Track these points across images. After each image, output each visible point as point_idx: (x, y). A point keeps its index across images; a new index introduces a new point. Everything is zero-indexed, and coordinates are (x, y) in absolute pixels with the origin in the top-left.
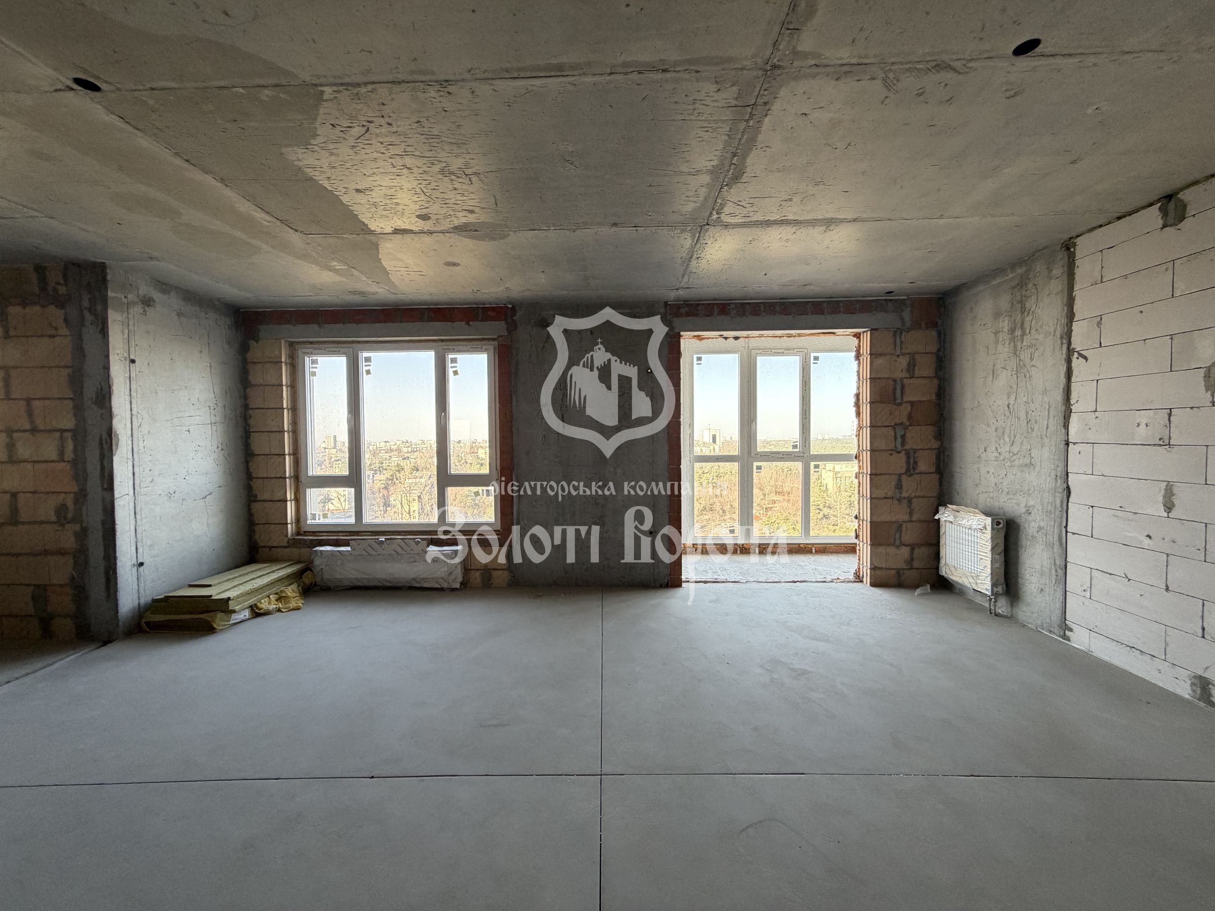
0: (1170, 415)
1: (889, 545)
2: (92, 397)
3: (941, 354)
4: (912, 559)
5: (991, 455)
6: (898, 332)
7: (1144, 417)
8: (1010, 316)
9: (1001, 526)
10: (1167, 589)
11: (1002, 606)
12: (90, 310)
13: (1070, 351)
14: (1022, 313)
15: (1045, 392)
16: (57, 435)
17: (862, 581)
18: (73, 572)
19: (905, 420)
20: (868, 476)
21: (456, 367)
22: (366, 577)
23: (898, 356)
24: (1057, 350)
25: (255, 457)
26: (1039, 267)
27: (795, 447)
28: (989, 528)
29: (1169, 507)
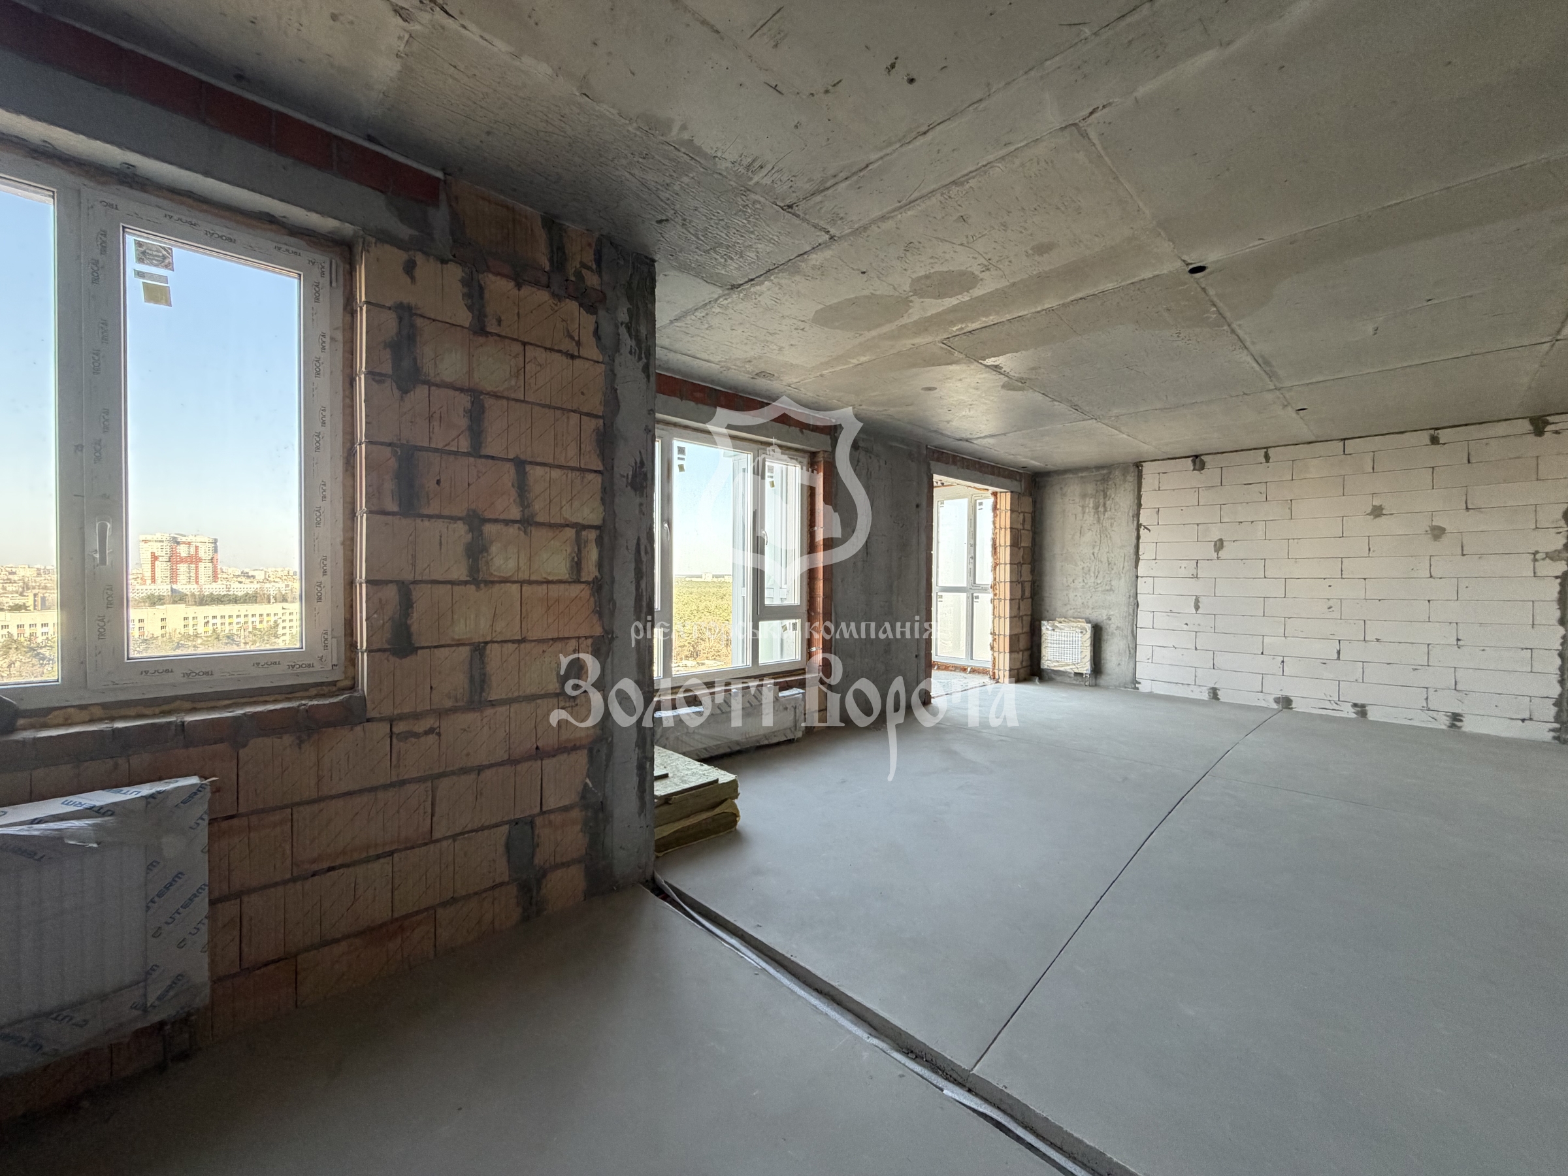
0: (1197, 563)
1: (1017, 651)
2: (628, 475)
3: (1033, 514)
4: (1026, 660)
5: (1079, 583)
6: (1021, 496)
7: (1184, 564)
8: (1095, 498)
9: (1094, 629)
10: (1196, 649)
11: (1091, 680)
13: (1139, 526)
15: (1123, 547)
17: (999, 682)
18: (588, 781)
19: (1022, 560)
20: (1007, 601)
23: (1020, 513)
24: (1130, 523)
26: (1118, 473)
28: (1089, 631)
29: (1197, 607)
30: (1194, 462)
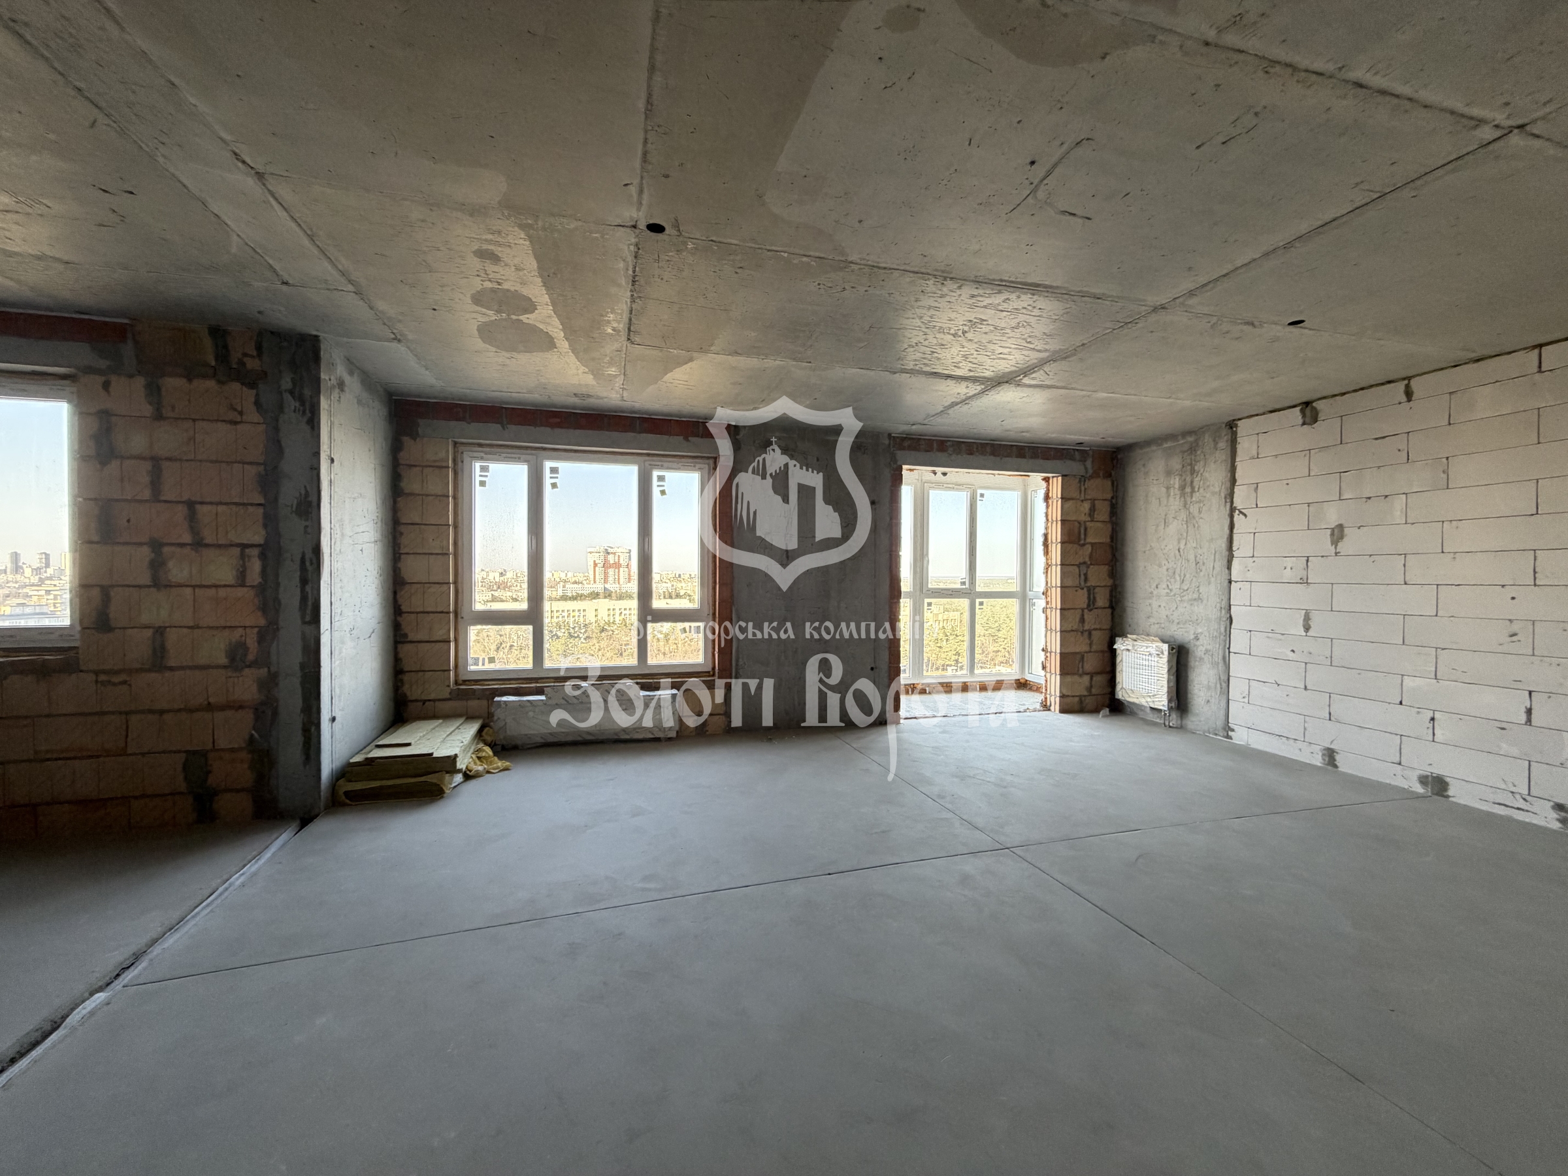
0: (1307, 561)
1: (1074, 674)
2: (292, 505)
3: (1114, 501)
4: (1091, 686)
5: (1163, 591)
6: (1083, 479)
7: (1289, 562)
8: (1181, 475)
9: (1174, 651)
10: (1306, 688)
11: (1174, 720)
12: (291, 392)
13: (1233, 510)
14: (1192, 474)
15: (1211, 540)
16: (237, 551)
17: (1049, 710)
18: (253, 732)
19: (1087, 559)
20: (1058, 611)
21: (663, 486)
22: (563, 730)
23: (1082, 501)
24: (1222, 508)
25: (407, 587)
26: (1207, 438)
27: (963, 583)
28: (1166, 653)
29: (1307, 628)
30: (1302, 411)
